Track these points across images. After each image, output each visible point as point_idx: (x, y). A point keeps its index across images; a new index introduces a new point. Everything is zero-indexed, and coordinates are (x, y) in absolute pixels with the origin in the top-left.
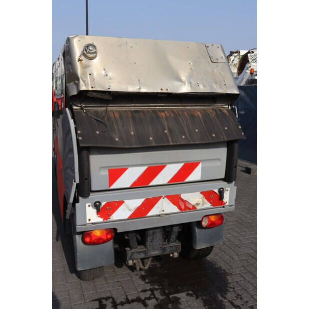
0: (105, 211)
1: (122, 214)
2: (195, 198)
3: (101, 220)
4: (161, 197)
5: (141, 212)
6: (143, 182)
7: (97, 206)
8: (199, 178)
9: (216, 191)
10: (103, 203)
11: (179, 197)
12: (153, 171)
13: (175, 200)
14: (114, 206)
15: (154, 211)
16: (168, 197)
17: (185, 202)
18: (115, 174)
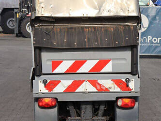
0: (50, 86)
1: (60, 88)
2: (107, 83)
3: (47, 91)
4: (84, 81)
5: (71, 89)
6: (72, 71)
7: (45, 82)
8: (110, 71)
9: (124, 80)
10: (48, 81)
11: (96, 81)
12: (79, 64)
13: (94, 83)
14: (55, 84)
15: (80, 89)
16: (89, 81)
17: (100, 85)
18: (56, 64)
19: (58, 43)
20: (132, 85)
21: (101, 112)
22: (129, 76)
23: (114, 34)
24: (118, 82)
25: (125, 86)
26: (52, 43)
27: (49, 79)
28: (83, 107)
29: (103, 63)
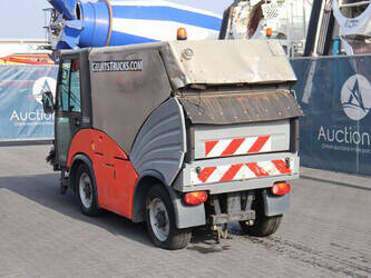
0: (203, 174)
1: (215, 177)
2: (267, 165)
3: (200, 182)
4: (242, 165)
5: (228, 176)
6: (229, 152)
7: (197, 171)
8: (270, 150)
9: (284, 160)
10: (202, 168)
12: (236, 143)
13: (253, 166)
14: (210, 171)
16: (248, 164)
17: (260, 169)
18: (210, 145)
21: (249, 205)
24: (276, 163)
25: (284, 167)
27: (203, 165)
28: (230, 199)
29: (262, 141)
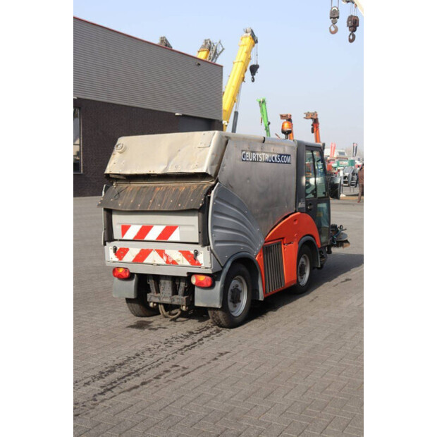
0: (120, 253)
1: (129, 257)
2: (175, 254)
3: (117, 260)
4: (152, 250)
5: (140, 258)
6: (140, 237)
7: (115, 249)
8: (178, 240)
9: (192, 252)
10: (118, 248)
11: (163, 251)
12: (145, 230)
13: (161, 253)
14: (125, 251)
15: (148, 260)
16: (158, 251)
17: (167, 256)
18: (125, 229)
19: (122, 205)
20: (200, 258)
21: (181, 291)
22: (198, 247)
23: (182, 195)
24: (186, 254)
25: (193, 258)
26: (117, 204)
27: (119, 245)
28: (162, 281)
29: (169, 230)
